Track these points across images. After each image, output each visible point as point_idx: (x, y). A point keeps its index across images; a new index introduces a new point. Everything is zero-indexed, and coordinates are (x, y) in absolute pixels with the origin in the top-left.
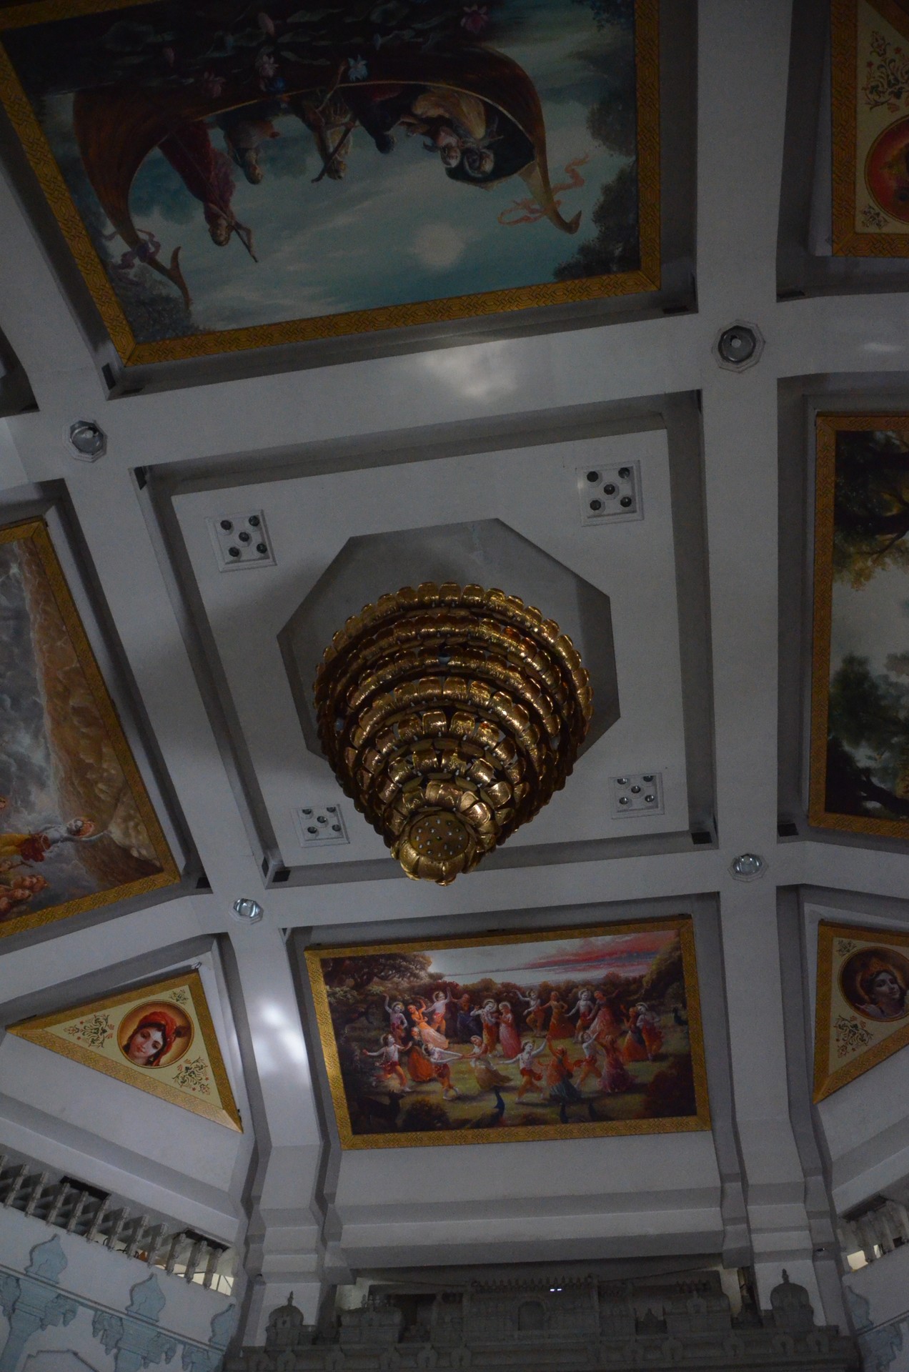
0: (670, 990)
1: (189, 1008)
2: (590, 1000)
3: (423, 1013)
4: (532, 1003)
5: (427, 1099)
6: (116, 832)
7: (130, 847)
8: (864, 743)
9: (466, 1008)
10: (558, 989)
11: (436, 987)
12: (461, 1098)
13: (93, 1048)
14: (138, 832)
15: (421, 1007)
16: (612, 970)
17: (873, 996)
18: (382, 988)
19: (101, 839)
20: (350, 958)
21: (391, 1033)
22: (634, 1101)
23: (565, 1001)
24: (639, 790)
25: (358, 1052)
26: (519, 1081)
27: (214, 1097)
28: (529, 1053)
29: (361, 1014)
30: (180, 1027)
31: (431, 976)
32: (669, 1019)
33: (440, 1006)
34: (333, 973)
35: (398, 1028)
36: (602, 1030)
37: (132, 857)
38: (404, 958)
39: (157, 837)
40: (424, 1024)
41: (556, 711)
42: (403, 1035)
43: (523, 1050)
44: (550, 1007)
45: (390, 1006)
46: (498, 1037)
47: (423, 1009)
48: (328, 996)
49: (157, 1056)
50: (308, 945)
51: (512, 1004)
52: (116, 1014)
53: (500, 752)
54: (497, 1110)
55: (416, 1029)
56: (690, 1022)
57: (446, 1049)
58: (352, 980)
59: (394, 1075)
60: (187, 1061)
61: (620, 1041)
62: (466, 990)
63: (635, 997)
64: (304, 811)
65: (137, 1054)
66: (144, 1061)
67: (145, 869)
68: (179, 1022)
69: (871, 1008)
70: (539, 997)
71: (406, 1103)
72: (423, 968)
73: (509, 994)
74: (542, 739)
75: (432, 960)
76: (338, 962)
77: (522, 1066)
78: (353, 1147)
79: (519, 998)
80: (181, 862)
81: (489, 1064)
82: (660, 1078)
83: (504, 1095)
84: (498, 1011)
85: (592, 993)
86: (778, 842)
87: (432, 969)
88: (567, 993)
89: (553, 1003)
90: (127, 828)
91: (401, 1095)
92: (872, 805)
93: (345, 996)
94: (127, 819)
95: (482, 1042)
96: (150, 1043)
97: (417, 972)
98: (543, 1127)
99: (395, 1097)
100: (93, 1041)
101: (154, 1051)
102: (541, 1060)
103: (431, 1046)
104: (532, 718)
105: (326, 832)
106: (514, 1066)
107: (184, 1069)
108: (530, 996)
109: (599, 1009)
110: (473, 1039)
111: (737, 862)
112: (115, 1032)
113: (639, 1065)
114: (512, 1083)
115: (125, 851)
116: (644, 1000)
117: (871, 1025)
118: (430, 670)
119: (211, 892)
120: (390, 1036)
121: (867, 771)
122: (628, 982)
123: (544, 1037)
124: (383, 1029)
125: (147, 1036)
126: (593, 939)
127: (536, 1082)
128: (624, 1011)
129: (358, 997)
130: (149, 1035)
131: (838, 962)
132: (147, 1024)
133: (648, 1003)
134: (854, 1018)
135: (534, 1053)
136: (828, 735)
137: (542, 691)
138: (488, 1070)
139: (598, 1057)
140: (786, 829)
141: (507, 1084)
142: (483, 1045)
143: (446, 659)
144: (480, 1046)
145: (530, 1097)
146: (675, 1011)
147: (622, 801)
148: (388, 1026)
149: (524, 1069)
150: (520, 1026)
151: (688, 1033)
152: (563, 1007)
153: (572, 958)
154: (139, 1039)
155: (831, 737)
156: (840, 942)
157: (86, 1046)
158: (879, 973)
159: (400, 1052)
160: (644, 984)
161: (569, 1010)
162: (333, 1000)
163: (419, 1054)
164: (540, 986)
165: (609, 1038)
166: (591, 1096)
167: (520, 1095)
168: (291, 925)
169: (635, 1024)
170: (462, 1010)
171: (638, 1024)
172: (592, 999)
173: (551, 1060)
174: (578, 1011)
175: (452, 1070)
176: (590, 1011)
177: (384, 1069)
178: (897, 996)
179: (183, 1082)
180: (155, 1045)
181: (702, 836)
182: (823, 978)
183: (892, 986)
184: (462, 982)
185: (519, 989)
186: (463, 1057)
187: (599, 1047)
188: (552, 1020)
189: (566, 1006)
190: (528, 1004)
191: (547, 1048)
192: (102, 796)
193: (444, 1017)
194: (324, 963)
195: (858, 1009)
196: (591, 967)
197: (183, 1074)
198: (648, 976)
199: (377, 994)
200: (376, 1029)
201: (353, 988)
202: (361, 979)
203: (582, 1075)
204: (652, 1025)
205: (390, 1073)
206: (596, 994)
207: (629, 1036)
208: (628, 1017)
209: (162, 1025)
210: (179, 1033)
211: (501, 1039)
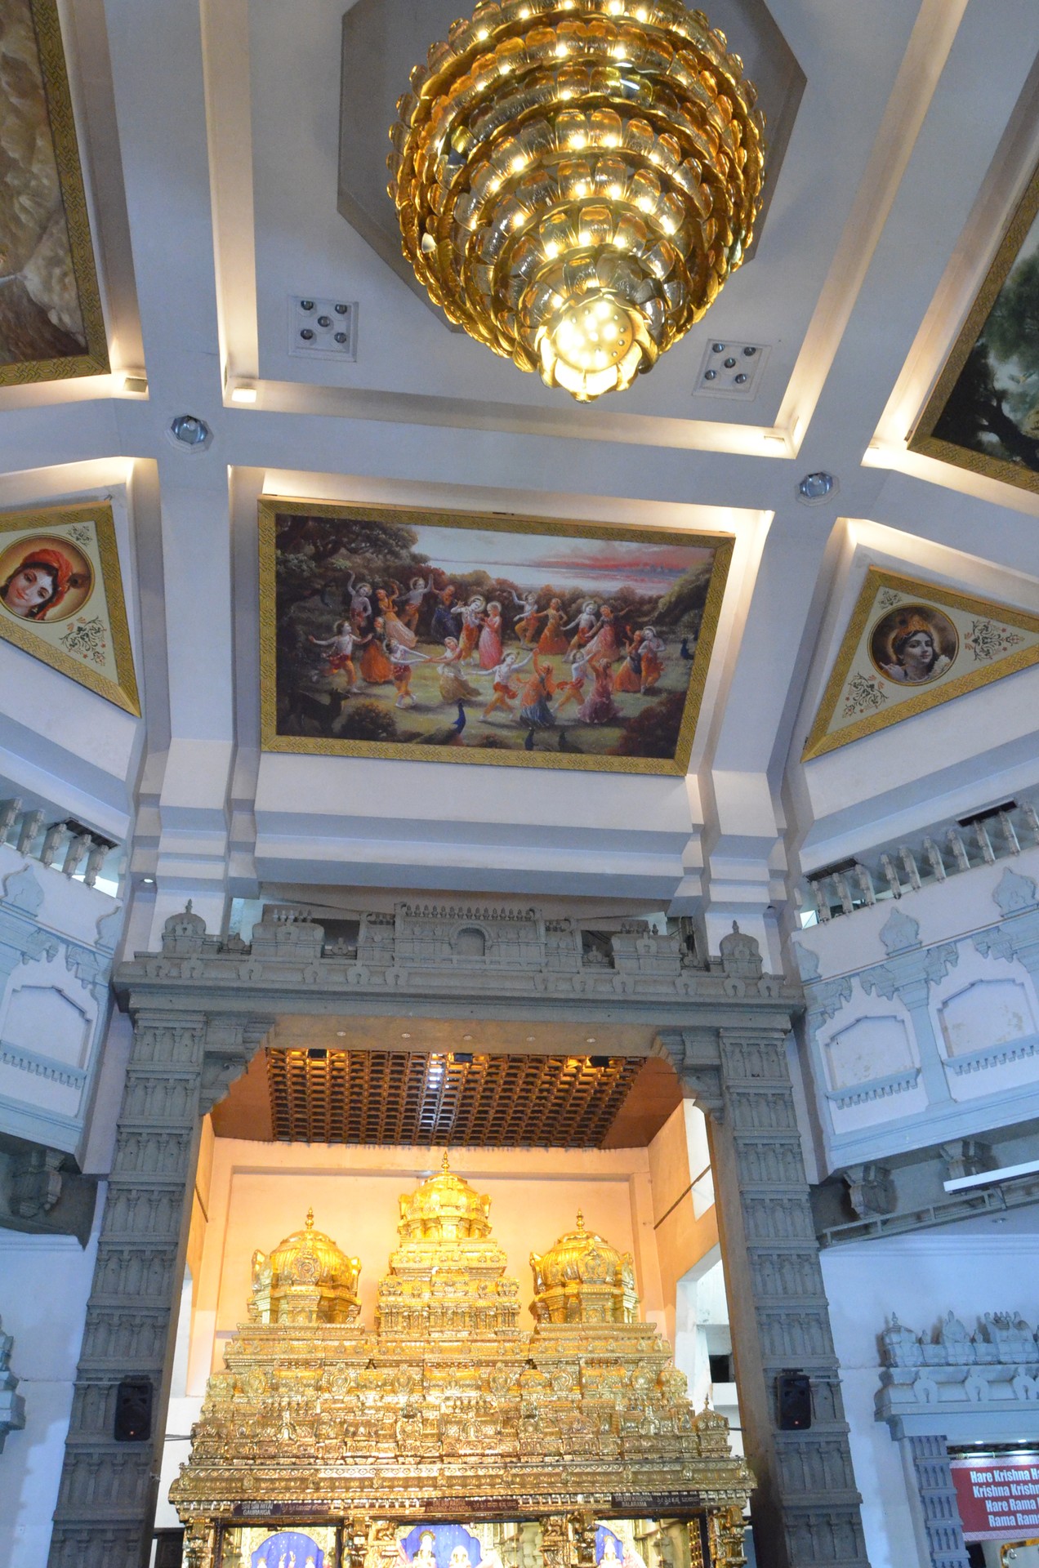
0: (686, 618)
1: (92, 551)
2: (594, 614)
3: (393, 601)
4: (528, 608)
5: (375, 704)
8: (1015, 358)
9: (447, 603)
10: (561, 596)
12: (416, 708)
14: (64, 288)
15: (393, 593)
16: (630, 584)
17: (902, 657)
20: (316, 519)
21: (348, 619)
22: (613, 735)
23: (566, 613)
24: (732, 365)
25: (302, 638)
26: (490, 696)
27: (110, 669)
28: (509, 665)
29: (315, 592)
30: (77, 574)
31: (413, 558)
32: (675, 650)
33: (416, 595)
34: (289, 534)
35: (359, 615)
36: (598, 652)
38: (384, 531)
39: (91, 300)
40: (392, 615)
42: (363, 624)
43: (504, 660)
44: (546, 619)
45: (354, 587)
46: (478, 642)
47: (394, 597)
48: (277, 563)
49: (43, 607)
50: (262, 493)
51: (503, 605)
54: (455, 727)
55: (380, 620)
56: (697, 657)
57: (412, 649)
58: (312, 547)
59: (342, 671)
60: (81, 620)
61: (615, 666)
62: (453, 581)
63: (646, 619)
64: (304, 304)
65: (17, 600)
66: (25, 611)
68: (76, 568)
69: (895, 669)
70: (537, 602)
71: (348, 706)
72: (405, 546)
75: (418, 537)
76: (297, 522)
77: (497, 679)
78: (276, 749)
79: (513, 600)
81: (459, 672)
82: (647, 714)
83: (468, 711)
84: (485, 613)
85: (599, 607)
87: (416, 550)
88: (569, 604)
89: (551, 612)
90: (50, 276)
91: (347, 695)
92: (990, 438)
93: (300, 567)
94: (54, 262)
95: (457, 646)
96: (34, 590)
97: (397, 549)
98: (503, 751)
99: (337, 697)
101: (39, 600)
102: (521, 676)
103: (394, 642)
106: (488, 678)
107: (75, 629)
108: (527, 599)
109: (602, 627)
110: (447, 640)
111: (803, 483)
113: (629, 697)
114: (480, 698)
116: (656, 622)
117: (890, 687)
120: (346, 624)
121: (1002, 395)
122: (643, 601)
123: (531, 650)
124: (340, 614)
125: (32, 580)
126: (616, 543)
127: (508, 700)
129: (317, 571)
130: (35, 578)
131: (876, 615)
132: (34, 563)
133: (659, 628)
134: (873, 678)
135: (515, 666)
136: (977, 340)
138: (456, 679)
139: (586, 681)
141: (474, 699)
142: (458, 650)
144: (453, 650)
145: (499, 717)
146: (685, 642)
147: (707, 375)
148: (347, 611)
149: (498, 684)
150: (507, 632)
151: (690, 669)
152: (561, 618)
153: (587, 562)
154: (22, 582)
155: (979, 344)
156: (885, 594)
159: (356, 646)
160: (660, 605)
161: (566, 624)
162: (281, 569)
163: (378, 649)
164: (542, 589)
165: (604, 661)
166: (566, 723)
167: (487, 713)
169: (637, 649)
170: (443, 604)
171: (640, 651)
172: (597, 615)
173: (534, 677)
174: (578, 625)
175: (413, 673)
176: (591, 626)
177: (331, 663)
178: (927, 660)
179: (73, 645)
180: (41, 594)
182: (855, 628)
183: (926, 648)
184: (447, 570)
185: (515, 588)
186: (430, 661)
187: (590, 670)
188: (546, 631)
189: (565, 618)
190: (521, 609)
191: (532, 663)
193: (418, 610)
194: (280, 520)
195: (881, 668)
196: (606, 577)
197: (74, 635)
198: (667, 598)
199: (341, 570)
200: (329, 613)
201: (313, 558)
202: (325, 546)
203: (562, 699)
204: (655, 654)
205: (337, 667)
206: (605, 609)
207: (627, 662)
208: (631, 641)
209: (54, 568)
210: (74, 582)
211: (481, 644)
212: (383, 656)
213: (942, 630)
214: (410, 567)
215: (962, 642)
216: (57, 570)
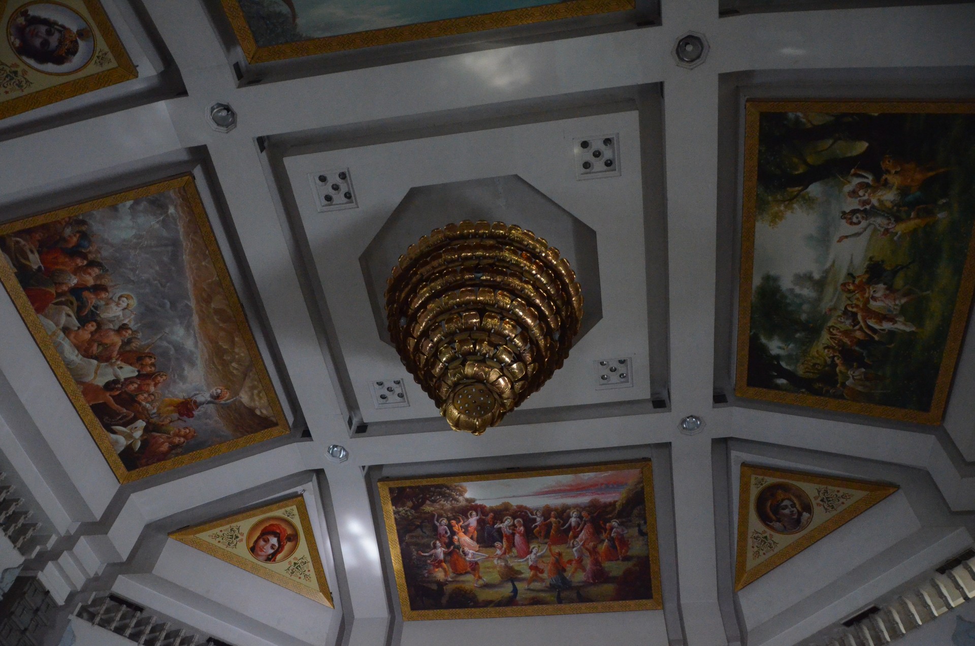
0: (635, 512)
1: (296, 521)
2: (578, 517)
3: (461, 526)
4: (538, 519)
5: (463, 586)
6: (244, 398)
7: (255, 408)
8: (776, 337)
9: (491, 523)
10: (556, 510)
11: (471, 507)
12: (487, 586)
13: (229, 549)
14: (260, 398)
15: (460, 522)
16: (595, 496)
17: (778, 517)
18: (432, 509)
19: (235, 401)
20: (410, 487)
21: (438, 539)
22: (609, 588)
23: (562, 519)
24: (615, 370)
25: (415, 553)
26: (528, 574)
27: (314, 583)
28: (535, 554)
29: (418, 527)
30: (290, 534)
31: (467, 500)
32: (634, 531)
33: (473, 521)
34: (398, 497)
35: (443, 536)
36: (587, 539)
37: (257, 415)
38: (448, 488)
39: (274, 402)
40: (462, 534)
41: (558, 313)
42: (447, 541)
43: (532, 552)
44: (550, 523)
45: (437, 521)
46: (514, 543)
47: (461, 523)
48: (395, 513)
49: (274, 554)
50: (380, 478)
51: (523, 520)
52: (245, 525)
53: (517, 341)
54: (512, 594)
55: (456, 537)
56: (649, 534)
57: (476, 552)
58: (411, 502)
59: (440, 569)
60: (295, 558)
61: (600, 546)
62: (492, 510)
64: (377, 383)
65: (260, 553)
66: (264, 558)
67: (266, 423)
68: (289, 531)
69: (777, 525)
70: (543, 515)
71: (449, 588)
72: (461, 495)
73: (521, 513)
74: (547, 333)
75: (467, 489)
76: (401, 490)
77: (530, 563)
78: (411, 619)
79: (528, 516)
80: (291, 419)
81: (507, 561)
82: (627, 573)
83: (516, 583)
84: (514, 525)
86: (714, 407)
87: (467, 495)
88: (562, 513)
89: (553, 520)
90: (253, 394)
91: (446, 583)
92: (782, 381)
93: (406, 514)
94: (253, 388)
95: (502, 547)
96: (269, 546)
97: (457, 497)
98: (544, 606)
99: (441, 585)
100: (229, 544)
101: (271, 551)
102: (544, 559)
103: (466, 549)
104: (541, 317)
105: (393, 398)
106: (526, 563)
107: (293, 564)
108: (536, 514)
109: (585, 524)
110: (496, 544)
111: (684, 421)
112: (244, 538)
114: (523, 576)
115: (251, 411)
116: (617, 517)
117: (777, 537)
118: (467, 283)
119: (312, 440)
120: (438, 542)
121: (778, 357)
122: (606, 505)
123: (546, 543)
125: (267, 541)
126: (581, 475)
127: (540, 575)
128: (603, 525)
129: (416, 514)
130: (269, 540)
131: (754, 492)
132: (267, 533)
133: (620, 520)
134: (765, 532)
135: (538, 554)
136: (751, 332)
137: (548, 298)
138: (507, 566)
139: (584, 558)
140: (719, 398)
141: (519, 576)
142: (503, 549)
143: (479, 275)
144: (501, 549)
145: (537, 585)
146: (639, 525)
147: (603, 377)
148: (436, 535)
149: (531, 566)
150: (529, 536)
151: (647, 541)
152: (559, 522)
153: (568, 488)
154: (262, 543)
155: (752, 333)
156: (756, 478)
157: (224, 547)
158: (783, 500)
159: (445, 553)
160: (618, 506)
161: (563, 525)
162: (397, 517)
163: (458, 554)
164: (544, 507)
165: (592, 544)
166: (578, 584)
167: (529, 584)
168: (368, 463)
169: (610, 535)
170: (489, 524)
171: (612, 535)
172: (580, 517)
173: (551, 559)
174: (570, 524)
175: (481, 565)
176: (579, 524)
177: (434, 565)
178: (795, 517)
179: (292, 573)
180: (272, 547)
181: (660, 403)
182: (744, 504)
183: (793, 509)
184: (489, 504)
185: (529, 509)
186: (489, 557)
187: (584, 550)
188: (552, 531)
189: (562, 522)
190: (534, 520)
191: (548, 550)
192: (235, 372)
193: (476, 529)
194: (391, 490)
195: (767, 525)
196: (580, 494)
197: (292, 567)
198: (620, 501)
199: (429, 513)
200: (428, 537)
201: (412, 508)
202: (418, 501)
203: (573, 570)
204: (622, 535)
205: (437, 567)
206: (583, 514)
207: (606, 543)
208: (605, 530)
209: (277, 533)
210: (289, 539)
211: (516, 544)
212: (462, 558)
213: (799, 497)
214: (466, 506)
215: (814, 503)
216: (279, 534)
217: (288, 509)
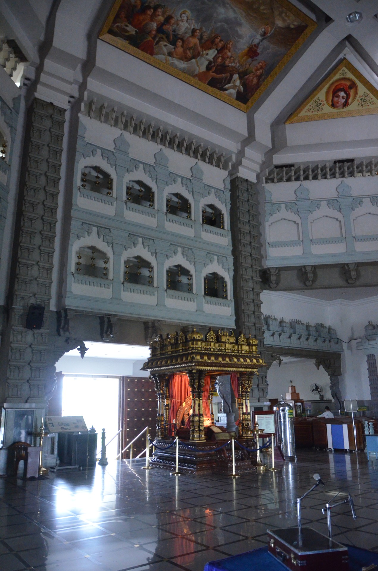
6: (279, 23)
7: (289, 25)
13: (320, 112)
14: (288, 17)
19: (275, 30)
30: (350, 85)
39: (297, 13)
49: (346, 101)
60: (360, 97)
65: (338, 105)
66: (342, 106)
67: (300, 30)
68: (348, 84)
80: (313, 17)
90: (283, 18)
96: (341, 98)
100: (318, 110)
101: (344, 100)
107: (360, 100)
112: (325, 102)
115: (288, 28)
119: (333, 21)
125: (338, 96)
157: (316, 113)
179: (362, 105)
180: (343, 98)
210: (351, 88)
216: (343, 88)
217: (341, 71)
